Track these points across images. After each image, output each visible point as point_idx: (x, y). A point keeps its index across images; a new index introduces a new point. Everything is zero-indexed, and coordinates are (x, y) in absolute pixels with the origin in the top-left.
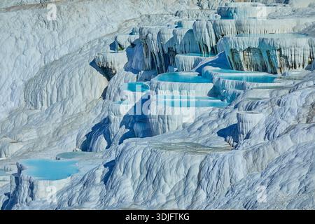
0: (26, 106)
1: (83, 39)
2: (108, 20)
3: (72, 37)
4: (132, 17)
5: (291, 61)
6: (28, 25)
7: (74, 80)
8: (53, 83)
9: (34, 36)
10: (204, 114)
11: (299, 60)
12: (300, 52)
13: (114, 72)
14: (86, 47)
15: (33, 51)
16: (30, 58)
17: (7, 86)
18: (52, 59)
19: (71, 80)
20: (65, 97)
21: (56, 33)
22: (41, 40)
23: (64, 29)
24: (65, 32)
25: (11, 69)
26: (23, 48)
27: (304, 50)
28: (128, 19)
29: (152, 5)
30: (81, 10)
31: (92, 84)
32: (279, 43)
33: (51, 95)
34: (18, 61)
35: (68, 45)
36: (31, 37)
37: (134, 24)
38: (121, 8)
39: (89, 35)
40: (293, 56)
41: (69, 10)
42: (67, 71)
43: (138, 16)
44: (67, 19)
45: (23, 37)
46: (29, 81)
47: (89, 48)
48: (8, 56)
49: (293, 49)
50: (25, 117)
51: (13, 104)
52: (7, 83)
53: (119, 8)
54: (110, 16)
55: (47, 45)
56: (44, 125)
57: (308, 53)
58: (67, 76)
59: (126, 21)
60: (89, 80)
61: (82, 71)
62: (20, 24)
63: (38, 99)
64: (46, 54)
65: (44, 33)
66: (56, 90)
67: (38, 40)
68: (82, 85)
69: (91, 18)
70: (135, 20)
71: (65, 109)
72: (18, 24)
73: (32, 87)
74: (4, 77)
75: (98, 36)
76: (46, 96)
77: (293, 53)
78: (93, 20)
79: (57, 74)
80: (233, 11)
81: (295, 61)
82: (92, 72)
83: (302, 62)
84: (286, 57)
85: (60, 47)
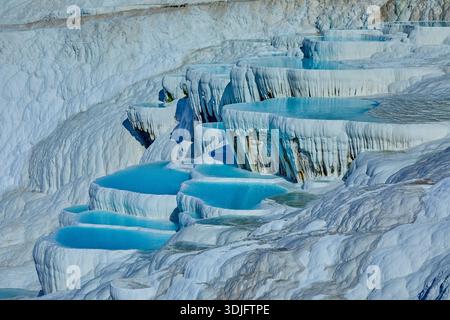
0: (29, 185)
1: (127, 78)
2: (171, 48)
3: (111, 74)
4: (209, 44)
5: (317, 162)
6: (50, 53)
7: (94, 147)
8: (66, 151)
9: (56, 72)
10: (113, 264)
11: (331, 160)
12: (333, 146)
13: (152, 138)
14: (127, 92)
15: (52, 94)
16: (46, 107)
17: (8, 150)
18: (77, 111)
19: (90, 148)
20: (80, 175)
21: (88, 68)
22: (66, 78)
23: (101, 60)
24: (100, 67)
25: (17, 122)
26: (37, 91)
27: (339, 141)
28: (202, 46)
29: (244, 25)
30: (128, 31)
31: (120, 157)
32: (293, 128)
33: (63, 171)
34: (28, 111)
35: (103, 88)
36: (51, 72)
37: (209, 56)
38: (194, 27)
39: (137, 72)
40: (320, 152)
41: (110, 31)
42: (89, 132)
43: (219, 42)
44: (106, 46)
45: (38, 73)
46: (38, 145)
47: (132, 94)
48: (14, 103)
49: (318, 139)
50: (22, 203)
51: (12, 180)
52: (9, 145)
53: (191, 28)
54: (175, 42)
55: (74, 87)
56: (40, 221)
57: (345, 147)
58: (85, 141)
59: (199, 50)
60: (117, 149)
61: (109, 134)
62: (38, 51)
63: (44, 175)
64: (71, 101)
65: (70, 67)
66: (69, 162)
67: (61, 77)
68: (105, 158)
69: (145, 44)
70: (211, 48)
71: (77, 196)
72: (35, 51)
73: (40, 156)
74: (5, 136)
75: (150, 74)
76: (54, 171)
77: (319, 147)
78: (147, 47)
79: (74, 137)
80: (313, 49)
81: (323, 161)
82: (122, 137)
83: (336, 165)
84: (308, 154)
85: (91, 90)
